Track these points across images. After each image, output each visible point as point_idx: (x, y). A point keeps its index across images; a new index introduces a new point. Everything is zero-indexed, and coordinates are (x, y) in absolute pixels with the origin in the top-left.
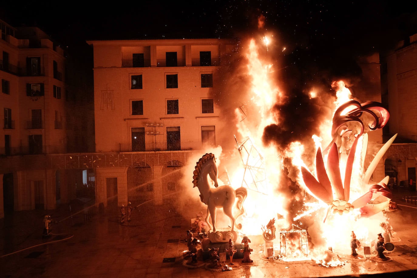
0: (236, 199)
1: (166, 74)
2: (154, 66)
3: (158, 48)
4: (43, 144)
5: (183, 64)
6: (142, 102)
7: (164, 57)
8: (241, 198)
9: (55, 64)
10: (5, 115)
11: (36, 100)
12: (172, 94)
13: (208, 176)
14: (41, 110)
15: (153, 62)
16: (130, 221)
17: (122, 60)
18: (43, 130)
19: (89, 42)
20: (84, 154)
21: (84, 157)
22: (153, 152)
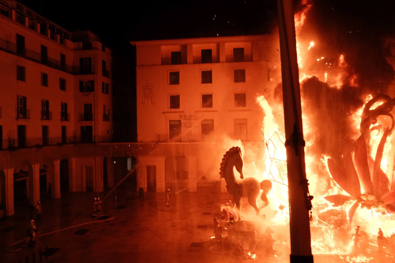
0: (261, 191)
1: (201, 70)
2: (190, 63)
3: (194, 46)
4: (93, 134)
5: (218, 61)
6: (179, 96)
7: (200, 54)
8: (265, 189)
9: (104, 63)
10: (62, 109)
11: (88, 95)
12: (207, 89)
13: (234, 168)
14: (91, 104)
15: (190, 59)
16: (168, 206)
17: (162, 58)
18: (94, 121)
19: (133, 43)
20: (127, 143)
21: (127, 146)
22: (188, 143)
